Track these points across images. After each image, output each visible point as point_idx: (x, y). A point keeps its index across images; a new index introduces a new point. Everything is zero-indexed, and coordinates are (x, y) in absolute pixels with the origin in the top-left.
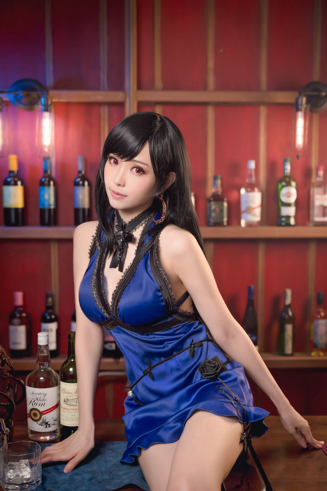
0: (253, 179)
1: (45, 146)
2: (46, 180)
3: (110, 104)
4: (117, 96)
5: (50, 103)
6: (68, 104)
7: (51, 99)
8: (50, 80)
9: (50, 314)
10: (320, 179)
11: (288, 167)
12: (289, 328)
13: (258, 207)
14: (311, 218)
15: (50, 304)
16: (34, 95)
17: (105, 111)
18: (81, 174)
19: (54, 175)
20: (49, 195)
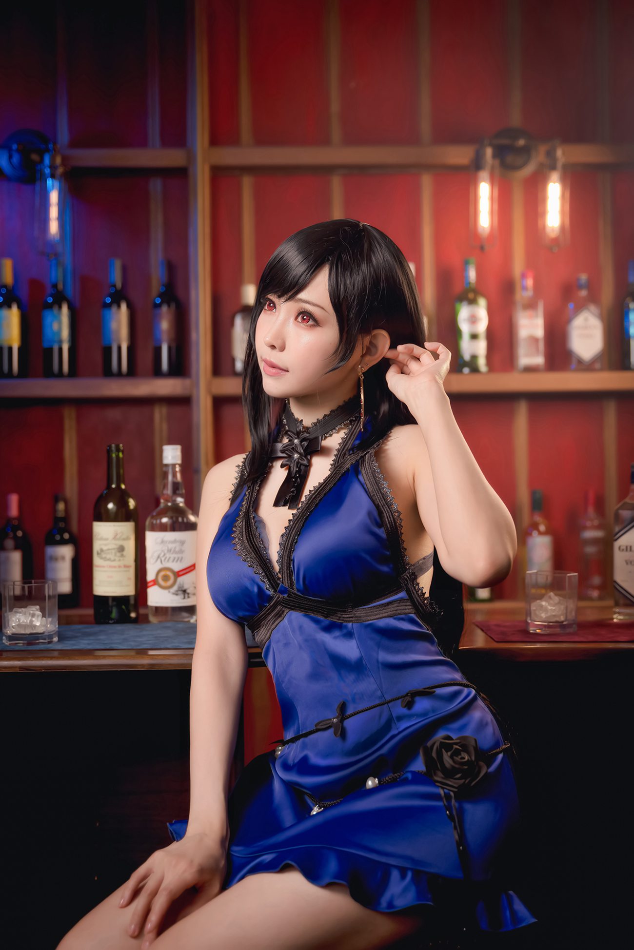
3: (165, 174)
5: (58, 162)
9: (62, 531)
10: (529, 293)
11: (472, 274)
14: (516, 362)
15: (62, 514)
18: (115, 288)
20: (60, 324)
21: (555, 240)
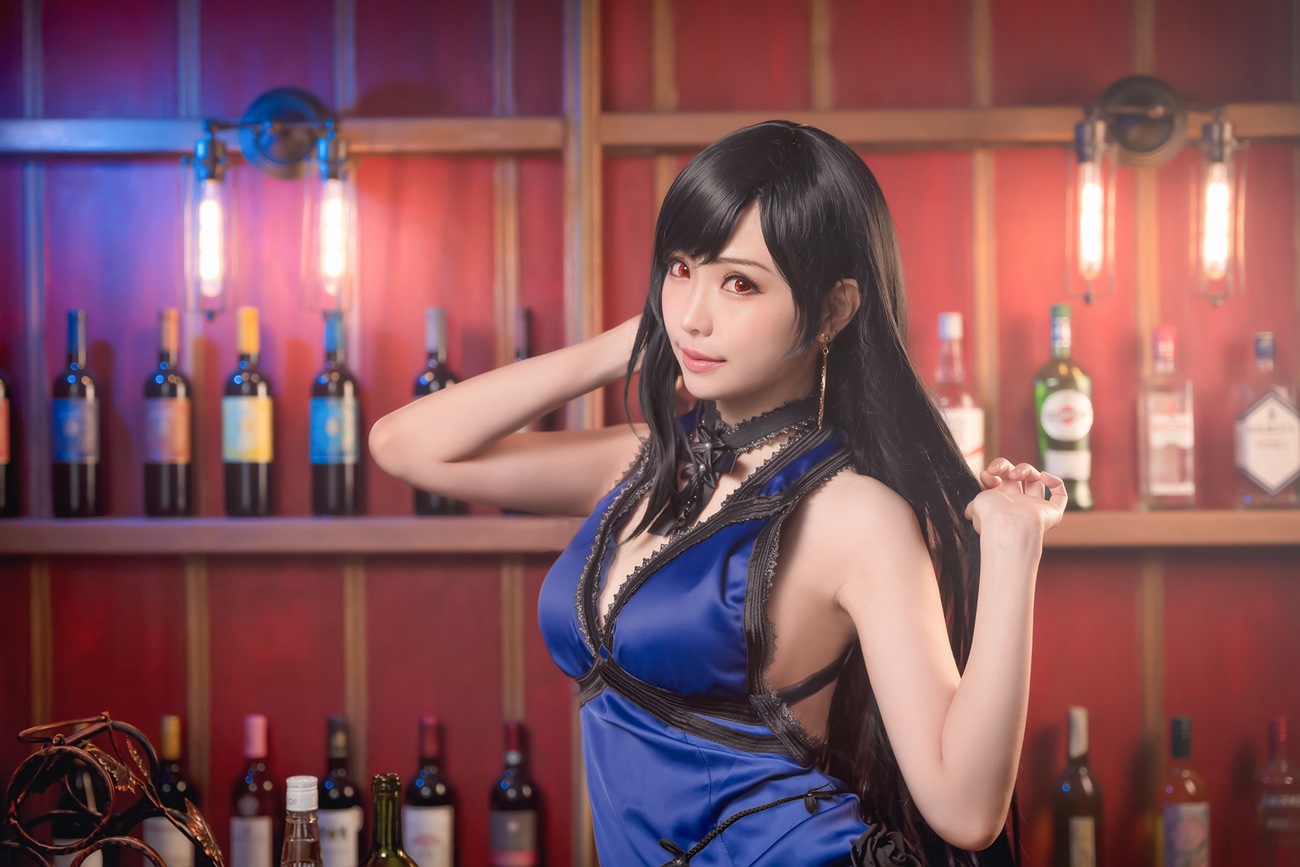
0: (958, 370)
1: (329, 280)
2: (331, 380)
3: (525, 157)
4: (541, 133)
5: (342, 153)
6: (397, 159)
7: (349, 143)
8: (346, 90)
9: (341, 784)
10: (1166, 367)
11: (1064, 333)
12: (1084, 830)
13: (975, 452)
14: (1143, 487)
15: (340, 754)
16: (299, 133)
17: (506, 177)
18: (437, 359)
19: (355, 365)
20: (340, 423)
21: (1220, 284)
